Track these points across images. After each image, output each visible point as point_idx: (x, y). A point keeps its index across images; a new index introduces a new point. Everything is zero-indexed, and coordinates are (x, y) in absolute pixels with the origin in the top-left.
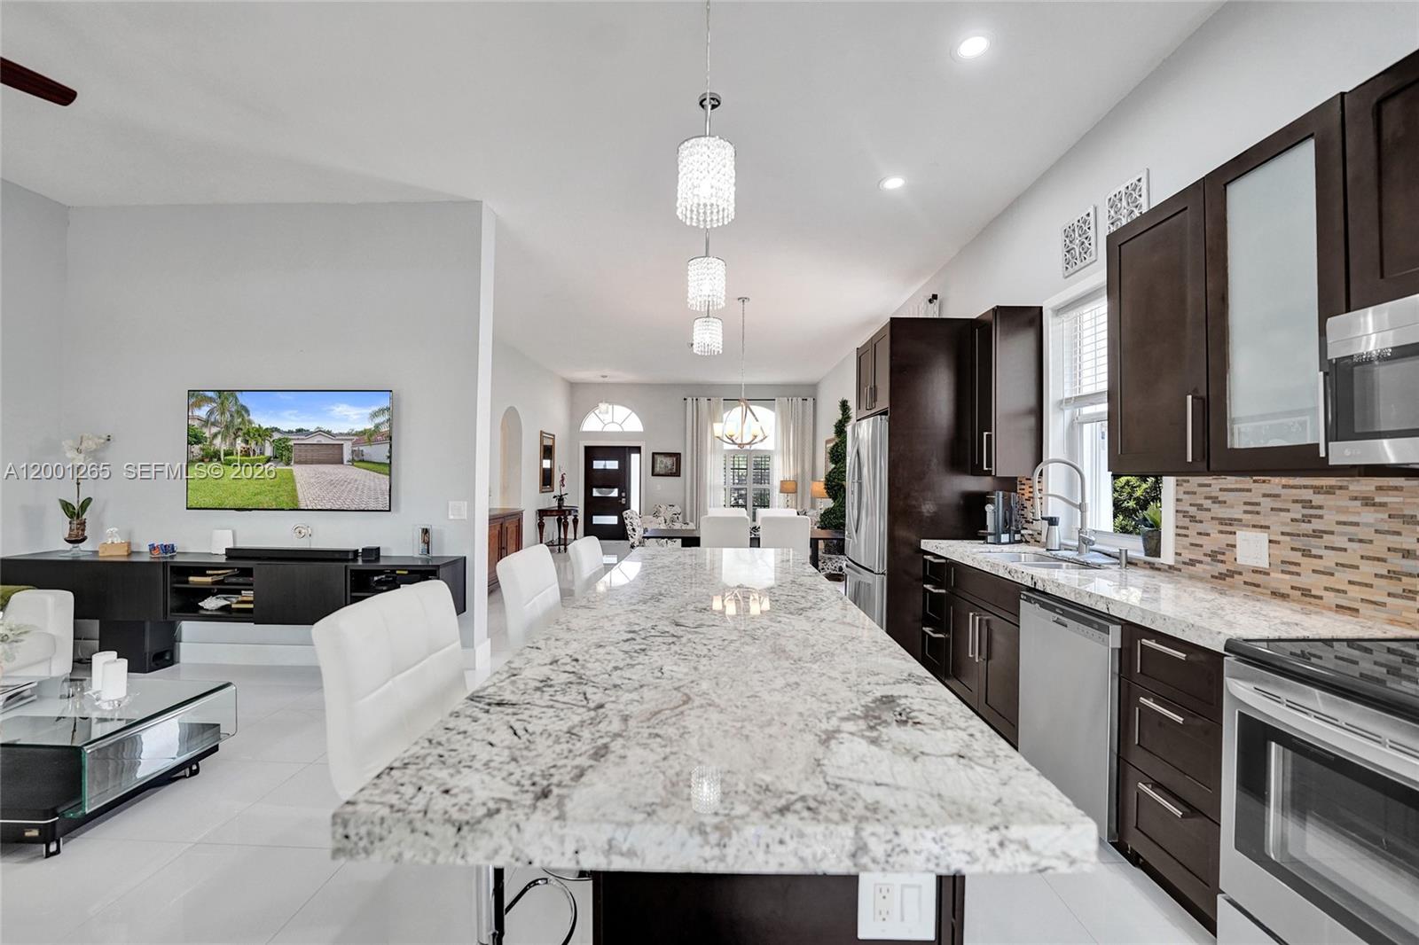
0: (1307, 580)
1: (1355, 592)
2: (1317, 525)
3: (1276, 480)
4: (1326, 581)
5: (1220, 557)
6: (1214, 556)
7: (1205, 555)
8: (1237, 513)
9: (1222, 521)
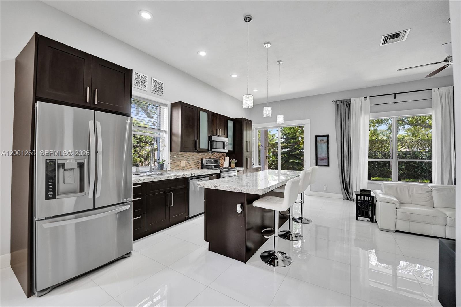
0: (189, 167)
1: (193, 167)
2: (190, 159)
3: (186, 153)
4: (191, 166)
5: (178, 166)
6: (177, 166)
7: (175, 166)
8: (180, 158)
9: (179, 160)
